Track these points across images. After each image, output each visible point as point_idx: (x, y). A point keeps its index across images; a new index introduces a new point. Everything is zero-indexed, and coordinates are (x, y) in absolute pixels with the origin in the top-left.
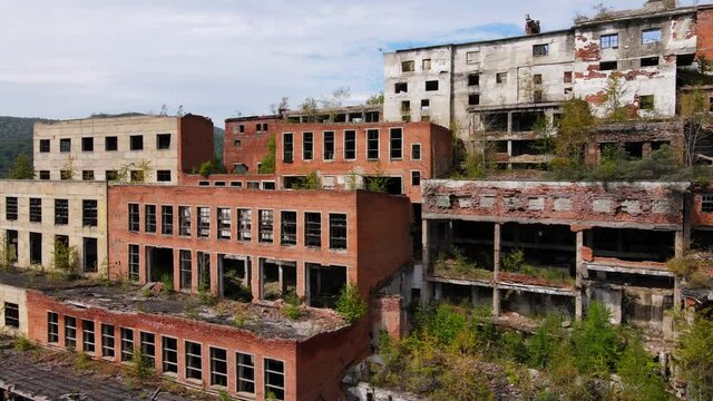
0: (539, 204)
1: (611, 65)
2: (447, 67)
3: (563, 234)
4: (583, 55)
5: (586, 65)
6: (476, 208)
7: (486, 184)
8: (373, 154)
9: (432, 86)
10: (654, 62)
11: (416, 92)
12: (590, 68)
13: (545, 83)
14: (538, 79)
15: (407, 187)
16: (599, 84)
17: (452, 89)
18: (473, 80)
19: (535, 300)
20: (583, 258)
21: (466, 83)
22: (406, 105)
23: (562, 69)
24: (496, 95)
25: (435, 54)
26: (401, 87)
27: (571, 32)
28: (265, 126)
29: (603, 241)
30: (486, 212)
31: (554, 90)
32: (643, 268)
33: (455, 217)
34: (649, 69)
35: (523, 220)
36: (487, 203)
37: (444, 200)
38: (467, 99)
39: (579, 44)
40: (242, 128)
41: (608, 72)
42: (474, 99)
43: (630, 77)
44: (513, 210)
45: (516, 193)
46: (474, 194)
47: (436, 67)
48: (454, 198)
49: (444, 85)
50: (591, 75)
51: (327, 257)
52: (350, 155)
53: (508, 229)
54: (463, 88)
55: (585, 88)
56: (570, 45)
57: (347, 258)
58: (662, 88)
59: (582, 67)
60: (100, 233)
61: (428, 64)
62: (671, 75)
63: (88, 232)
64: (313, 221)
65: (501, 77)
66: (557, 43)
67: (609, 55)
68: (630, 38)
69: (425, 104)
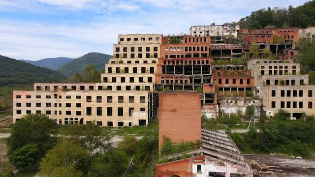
0: (227, 47)
1: (229, 31)
2: (203, 29)
3: (230, 50)
4: (225, 29)
6: (218, 48)
7: (220, 44)
8: (201, 41)
9: (201, 32)
10: (234, 31)
11: (198, 33)
14: (218, 32)
16: (228, 34)
18: (208, 32)
20: (232, 53)
22: (196, 35)
23: (222, 31)
24: (211, 34)
25: (201, 27)
26: (195, 32)
27: (223, 26)
29: (234, 51)
31: (221, 34)
32: (239, 54)
35: (225, 49)
36: (220, 47)
37: (214, 47)
39: (225, 27)
42: (208, 35)
43: (231, 33)
44: (223, 48)
45: (224, 45)
47: (201, 29)
48: (215, 47)
49: (203, 32)
51: (204, 52)
52: (197, 41)
53: (223, 50)
54: (206, 33)
55: (225, 34)
56: (223, 28)
57: (207, 52)
58: (235, 34)
59: (225, 31)
60: (158, 52)
61: (200, 29)
62: (237, 33)
63: (155, 52)
64: (202, 48)
65: (212, 32)
66: (221, 27)
67: (229, 29)
68: (231, 27)
69: (199, 36)
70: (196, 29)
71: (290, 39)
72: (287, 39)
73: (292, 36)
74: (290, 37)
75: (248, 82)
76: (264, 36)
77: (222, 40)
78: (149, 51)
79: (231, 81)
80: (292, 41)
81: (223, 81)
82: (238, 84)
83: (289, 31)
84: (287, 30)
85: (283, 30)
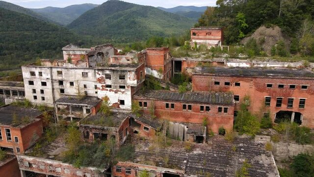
0: (59, 170)
1: (110, 86)
2: (49, 76)
4: (100, 80)
5: (101, 85)
6: (38, 168)
7: (40, 160)
9: (44, 84)
10: (124, 87)
11: (38, 86)
12: (102, 86)
13: (88, 88)
14: (85, 86)
15: (15, 152)
17: (53, 86)
18: (61, 83)
21: (58, 84)
22: (34, 91)
26: (31, 83)
30: (42, 170)
31: (91, 92)
33: (31, 171)
34: (122, 90)
36: (42, 167)
37: (27, 164)
38: (59, 91)
39: (98, 76)
41: (109, 89)
42: (62, 91)
43: (116, 92)
44: (51, 171)
45: (51, 165)
46: (37, 163)
47: (44, 76)
48: (30, 164)
49: (49, 84)
50: (103, 89)
54: (57, 86)
55: (101, 94)
56: (95, 75)
58: (127, 97)
59: (99, 85)
61: (40, 74)
62: (129, 93)
65: (72, 84)
66: (91, 73)
67: (108, 82)
68: (115, 77)
69: (42, 92)
70: (33, 74)
71: (295, 108)
72: (284, 107)
73: (302, 103)
74: (296, 105)
76: (208, 109)
83: (292, 87)
84: (287, 83)
85: (276, 83)
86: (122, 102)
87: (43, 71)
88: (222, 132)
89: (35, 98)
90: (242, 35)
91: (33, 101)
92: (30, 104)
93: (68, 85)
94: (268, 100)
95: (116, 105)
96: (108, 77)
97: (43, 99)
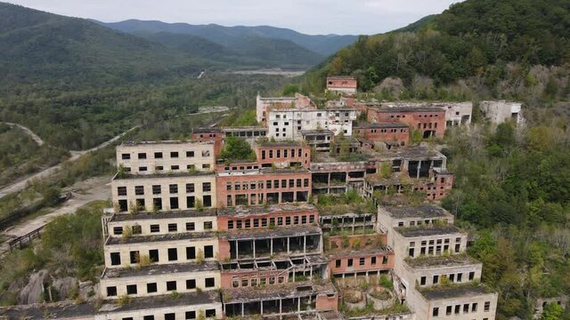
0: (339, 168)
1: (337, 121)
2: (291, 118)
3: (344, 173)
4: (331, 118)
6: (324, 170)
8: (293, 156)
9: (287, 124)
10: (347, 121)
11: (281, 126)
13: (320, 124)
14: (318, 123)
15: (303, 164)
16: (336, 126)
17: (293, 125)
18: (299, 122)
19: (335, 190)
20: (348, 179)
21: (297, 123)
22: (277, 130)
23: (325, 121)
24: (305, 127)
26: (276, 124)
27: (327, 111)
28: (214, 136)
29: (353, 175)
30: (327, 170)
31: (323, 126)
32: (359, 179)
33: (319, 172)
34: (347, 123)
35: (336, 171)
37: (317, 168)
38: (297, 128)
39: (330, 115)
40: (202, 136)
41: (337, 123)
42: (299, 128)
43: (342, 125)
44: (333, 169)
45: (334, 165)
46: (324, 166)
47: (288, 118)
48: (319, 168)
49: (291, 124)
50: (332, 124)
51: (303, 189)
52: (286, 156)
53: (332, 174)
54: (297, 125)
55: (331, 127)
56: (327, 114)
57: (309, 189)
58: (349, 127)
59: (331, 121)
60: (212, 193)
61: (285, 117)
62: (351, 125)
63: (206, 194)
64: (299, 181)
65: (308, 122)
66: (324, 113)
67: (337, 118)
68: (342, 115)
69: (284, 130)
70: (278, 116)
71: (433, 128)
72: (427, 128)
73: (436, 124)
74: (433, 126)
75: (385, 260)
76: (395, 131)
77: (326, 141)
78: (193, 191)
79: (356, 262)
80: (434, 132)
81: (344, 262)
82: (368, 266)
83: (431, 116)
84: (429, 114)
85: (423, 114)
86: (346, 132)
87: (287, 114)
88: (403, 144)
89: (277, 135)
90: (373, 84)
91: (275, 137)
92: (273, 140)
93: (305, 123)
94: (420, 124)
95: (341, 134)
96: (337, 115)
97: (284, 135)
